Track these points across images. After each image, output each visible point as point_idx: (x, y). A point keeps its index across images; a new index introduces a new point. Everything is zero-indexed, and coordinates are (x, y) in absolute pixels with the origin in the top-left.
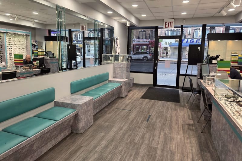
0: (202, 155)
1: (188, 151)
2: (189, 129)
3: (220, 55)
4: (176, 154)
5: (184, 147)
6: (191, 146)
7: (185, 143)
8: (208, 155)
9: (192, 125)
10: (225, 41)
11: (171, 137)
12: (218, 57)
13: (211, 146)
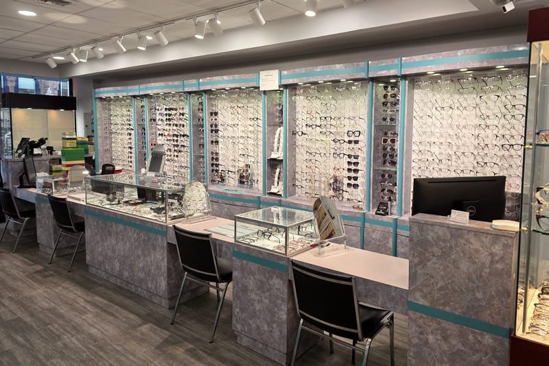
0: (93, 292)
1: (71, 297)
2: (45, 277)
3: (46, 139)
4: (58, 308)
5: (61, 297)
6: (70, 291)
7: (57, 293)
8: (101, 288)
9: (45, 270)
10: (43, 110)
11: (26, 297)
12: (42, 141)
13: (96, 280)
